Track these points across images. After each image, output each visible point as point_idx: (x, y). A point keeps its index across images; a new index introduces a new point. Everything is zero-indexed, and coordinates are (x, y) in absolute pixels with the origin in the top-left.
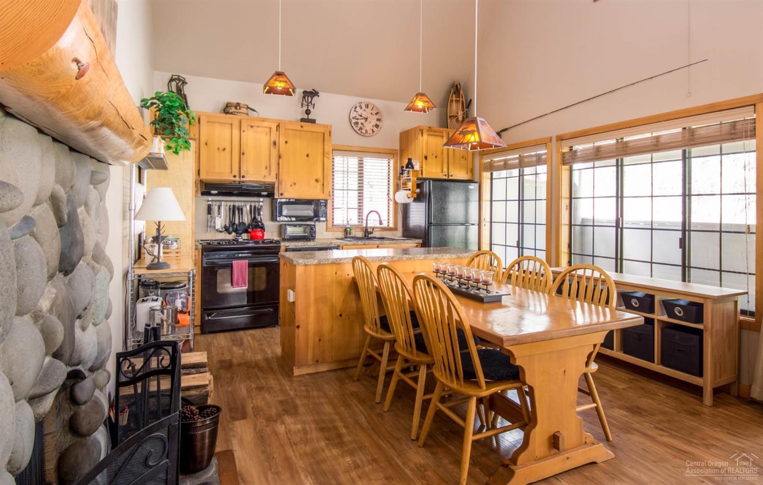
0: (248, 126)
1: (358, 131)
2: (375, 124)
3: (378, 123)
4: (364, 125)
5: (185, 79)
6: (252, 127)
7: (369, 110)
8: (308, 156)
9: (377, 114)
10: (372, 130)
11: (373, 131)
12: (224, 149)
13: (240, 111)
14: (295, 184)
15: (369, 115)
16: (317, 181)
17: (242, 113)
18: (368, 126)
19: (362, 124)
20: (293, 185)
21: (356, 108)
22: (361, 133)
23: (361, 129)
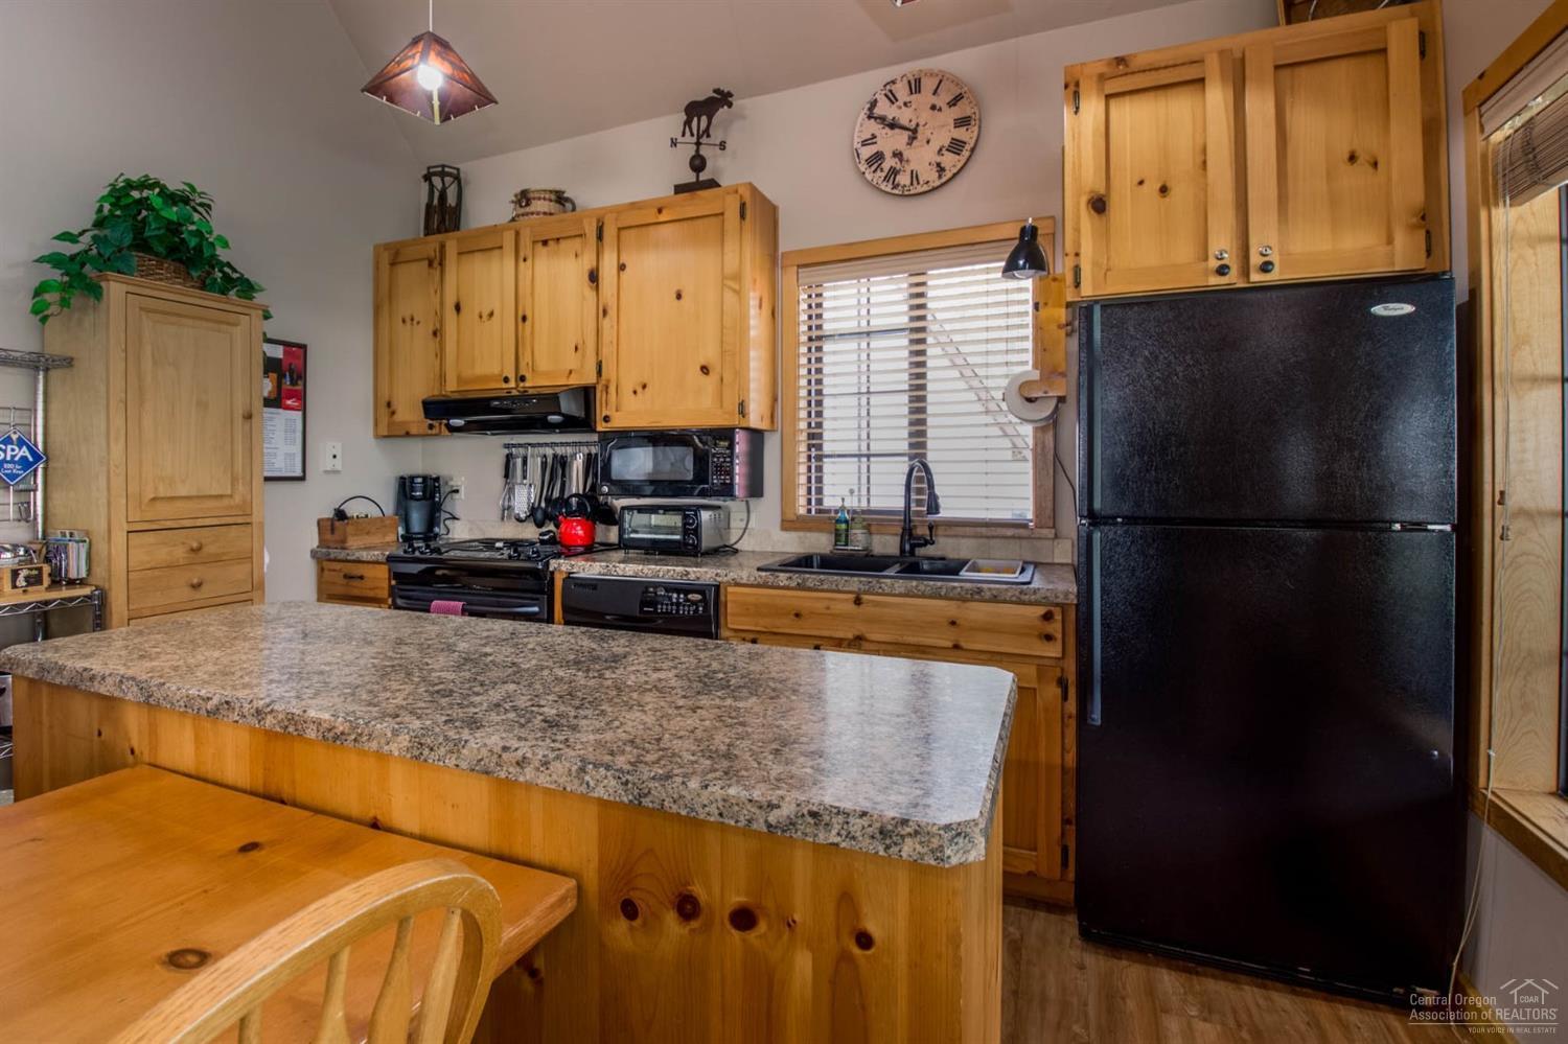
0: (534, 242)
1: (883, 187)
2: (947, 143)
3: (961, 134)
4: (906, 155)
5: (458, 170)
6: (545, 243)
7: (925, 98)
8: (679, 296)
9: (953, 103)
10: (938, 165)
11: (941, 169)
12: (491, 314)
13: (528, 209)
14: (644, 387)
15: (925, 115)
16: (705, 370)
17: (532, 214)
18: (922, 159)
19: (898, 155)
20: (639, 390)
21: (874, 104)
22: (895, 186)
23: (894, 172)
